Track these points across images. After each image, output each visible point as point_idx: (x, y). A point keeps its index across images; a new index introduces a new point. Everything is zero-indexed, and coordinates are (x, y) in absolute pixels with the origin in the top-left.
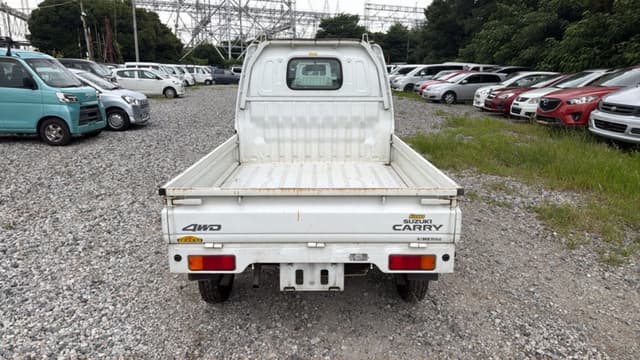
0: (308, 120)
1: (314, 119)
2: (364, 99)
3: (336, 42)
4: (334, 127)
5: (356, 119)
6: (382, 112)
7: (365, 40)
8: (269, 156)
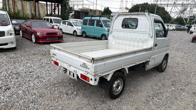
0: (126, 38)
1: (128, 38)
2: (144, 33)
3: (137, 13)
4: (134, 41)
5: (141, 39)
6: (150, 38)
7: (146, 12)
8: (115, 48)
